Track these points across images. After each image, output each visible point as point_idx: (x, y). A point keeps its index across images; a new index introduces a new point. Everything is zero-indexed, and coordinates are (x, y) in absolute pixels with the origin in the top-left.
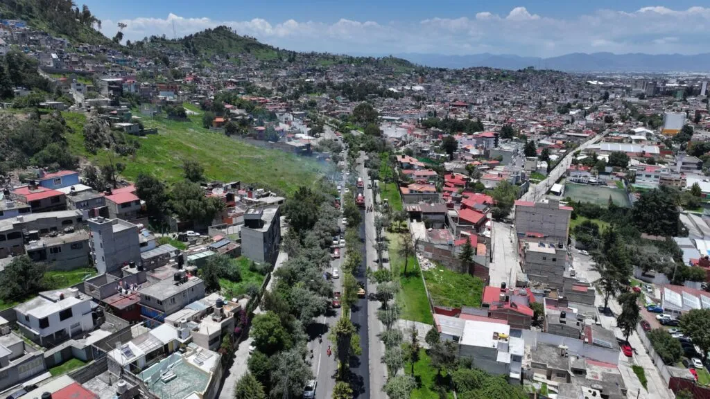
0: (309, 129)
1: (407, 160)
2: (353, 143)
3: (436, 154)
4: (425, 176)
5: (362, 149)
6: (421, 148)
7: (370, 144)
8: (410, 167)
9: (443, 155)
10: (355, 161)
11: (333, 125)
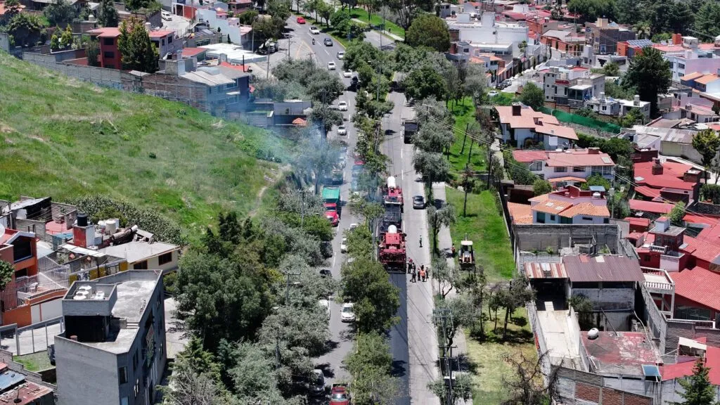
0: (247, 29)
1: (526, 119)
2: (373, 72)
3: (608, 101)
4: (577, 169)
5: (396, 87)
6: (567, 82)
7: (421, 74)
8: (536, 140)
9: (630, 103)
10: (376, 126)
11: (313, 15)
